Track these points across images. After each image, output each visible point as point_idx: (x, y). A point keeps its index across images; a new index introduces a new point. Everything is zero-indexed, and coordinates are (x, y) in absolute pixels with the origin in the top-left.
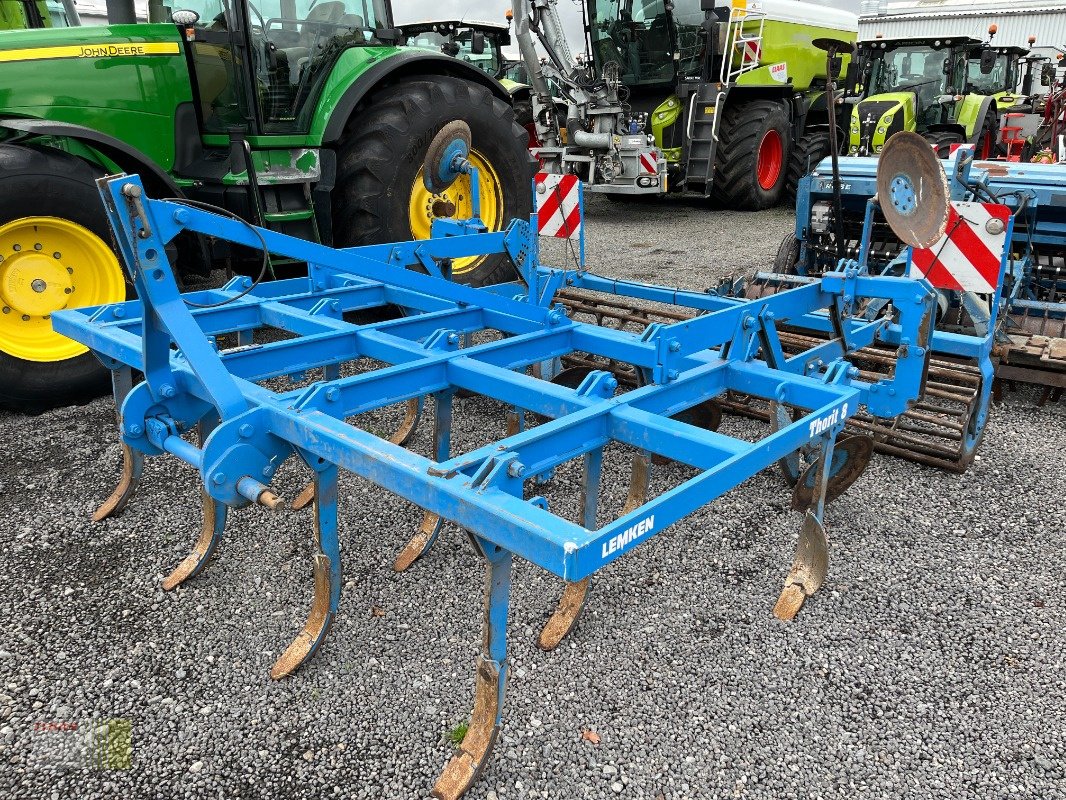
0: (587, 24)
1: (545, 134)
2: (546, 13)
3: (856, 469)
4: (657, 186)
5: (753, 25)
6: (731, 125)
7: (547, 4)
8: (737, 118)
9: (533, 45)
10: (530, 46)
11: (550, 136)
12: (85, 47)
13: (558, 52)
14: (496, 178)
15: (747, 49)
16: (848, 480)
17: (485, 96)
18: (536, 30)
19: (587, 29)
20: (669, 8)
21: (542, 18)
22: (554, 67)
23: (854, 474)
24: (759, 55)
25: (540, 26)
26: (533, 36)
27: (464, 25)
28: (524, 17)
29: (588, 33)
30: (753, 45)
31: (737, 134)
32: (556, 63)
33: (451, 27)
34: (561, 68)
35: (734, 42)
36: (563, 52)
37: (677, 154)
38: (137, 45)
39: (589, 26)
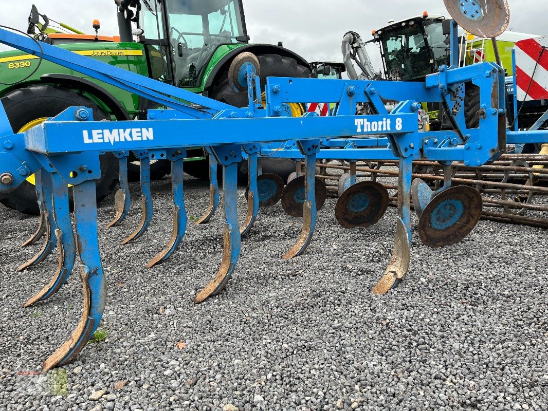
0: (383, 53)
1: (361, 110)
2: (359, 50)
3: (473, 218)
4: (422, 128)
5: (479, 43)
6: (470, 96)
7: (360, 46)
8: (472, 92)
9: (353, 66)
10: (351, 66)
11: (364, 111)
12: (95, 51)
13: (367, 68)
14: (301, 106)
15: (475, 55)
16: (468, 226)
17: (292, 63)
18: (354, 58)
19: (383, 56)
20: (425, 37)
21: (357, 52)
22: (364, 76)
23: (472, 221)
24: (483, 58)
25: (357, 56)
26: (353, 61)
27: (320, 63)
28: (348, 52)
29: (384, 58)
30: (479, 53)
31: (473, 101)
32: (365, 73)
33: (314, 65)
34: (367, 75)
35: (466, 51)
36: (369, 68)
37: (437, 114)
38: (121, 51)
39: (384, 54)
